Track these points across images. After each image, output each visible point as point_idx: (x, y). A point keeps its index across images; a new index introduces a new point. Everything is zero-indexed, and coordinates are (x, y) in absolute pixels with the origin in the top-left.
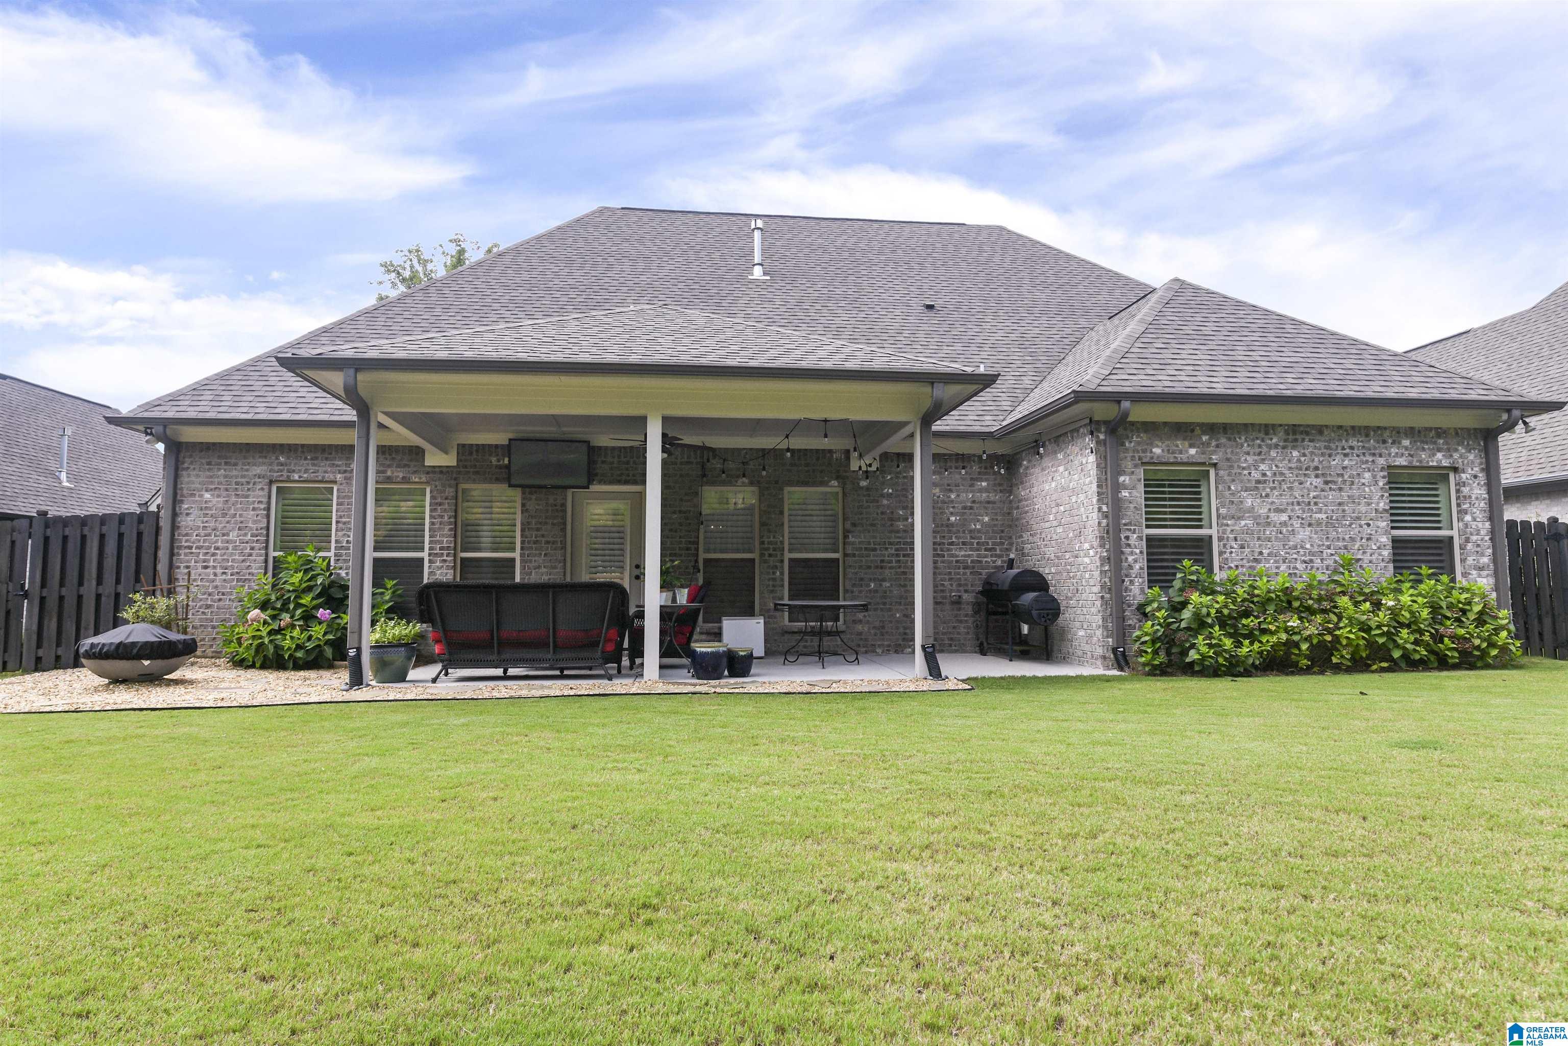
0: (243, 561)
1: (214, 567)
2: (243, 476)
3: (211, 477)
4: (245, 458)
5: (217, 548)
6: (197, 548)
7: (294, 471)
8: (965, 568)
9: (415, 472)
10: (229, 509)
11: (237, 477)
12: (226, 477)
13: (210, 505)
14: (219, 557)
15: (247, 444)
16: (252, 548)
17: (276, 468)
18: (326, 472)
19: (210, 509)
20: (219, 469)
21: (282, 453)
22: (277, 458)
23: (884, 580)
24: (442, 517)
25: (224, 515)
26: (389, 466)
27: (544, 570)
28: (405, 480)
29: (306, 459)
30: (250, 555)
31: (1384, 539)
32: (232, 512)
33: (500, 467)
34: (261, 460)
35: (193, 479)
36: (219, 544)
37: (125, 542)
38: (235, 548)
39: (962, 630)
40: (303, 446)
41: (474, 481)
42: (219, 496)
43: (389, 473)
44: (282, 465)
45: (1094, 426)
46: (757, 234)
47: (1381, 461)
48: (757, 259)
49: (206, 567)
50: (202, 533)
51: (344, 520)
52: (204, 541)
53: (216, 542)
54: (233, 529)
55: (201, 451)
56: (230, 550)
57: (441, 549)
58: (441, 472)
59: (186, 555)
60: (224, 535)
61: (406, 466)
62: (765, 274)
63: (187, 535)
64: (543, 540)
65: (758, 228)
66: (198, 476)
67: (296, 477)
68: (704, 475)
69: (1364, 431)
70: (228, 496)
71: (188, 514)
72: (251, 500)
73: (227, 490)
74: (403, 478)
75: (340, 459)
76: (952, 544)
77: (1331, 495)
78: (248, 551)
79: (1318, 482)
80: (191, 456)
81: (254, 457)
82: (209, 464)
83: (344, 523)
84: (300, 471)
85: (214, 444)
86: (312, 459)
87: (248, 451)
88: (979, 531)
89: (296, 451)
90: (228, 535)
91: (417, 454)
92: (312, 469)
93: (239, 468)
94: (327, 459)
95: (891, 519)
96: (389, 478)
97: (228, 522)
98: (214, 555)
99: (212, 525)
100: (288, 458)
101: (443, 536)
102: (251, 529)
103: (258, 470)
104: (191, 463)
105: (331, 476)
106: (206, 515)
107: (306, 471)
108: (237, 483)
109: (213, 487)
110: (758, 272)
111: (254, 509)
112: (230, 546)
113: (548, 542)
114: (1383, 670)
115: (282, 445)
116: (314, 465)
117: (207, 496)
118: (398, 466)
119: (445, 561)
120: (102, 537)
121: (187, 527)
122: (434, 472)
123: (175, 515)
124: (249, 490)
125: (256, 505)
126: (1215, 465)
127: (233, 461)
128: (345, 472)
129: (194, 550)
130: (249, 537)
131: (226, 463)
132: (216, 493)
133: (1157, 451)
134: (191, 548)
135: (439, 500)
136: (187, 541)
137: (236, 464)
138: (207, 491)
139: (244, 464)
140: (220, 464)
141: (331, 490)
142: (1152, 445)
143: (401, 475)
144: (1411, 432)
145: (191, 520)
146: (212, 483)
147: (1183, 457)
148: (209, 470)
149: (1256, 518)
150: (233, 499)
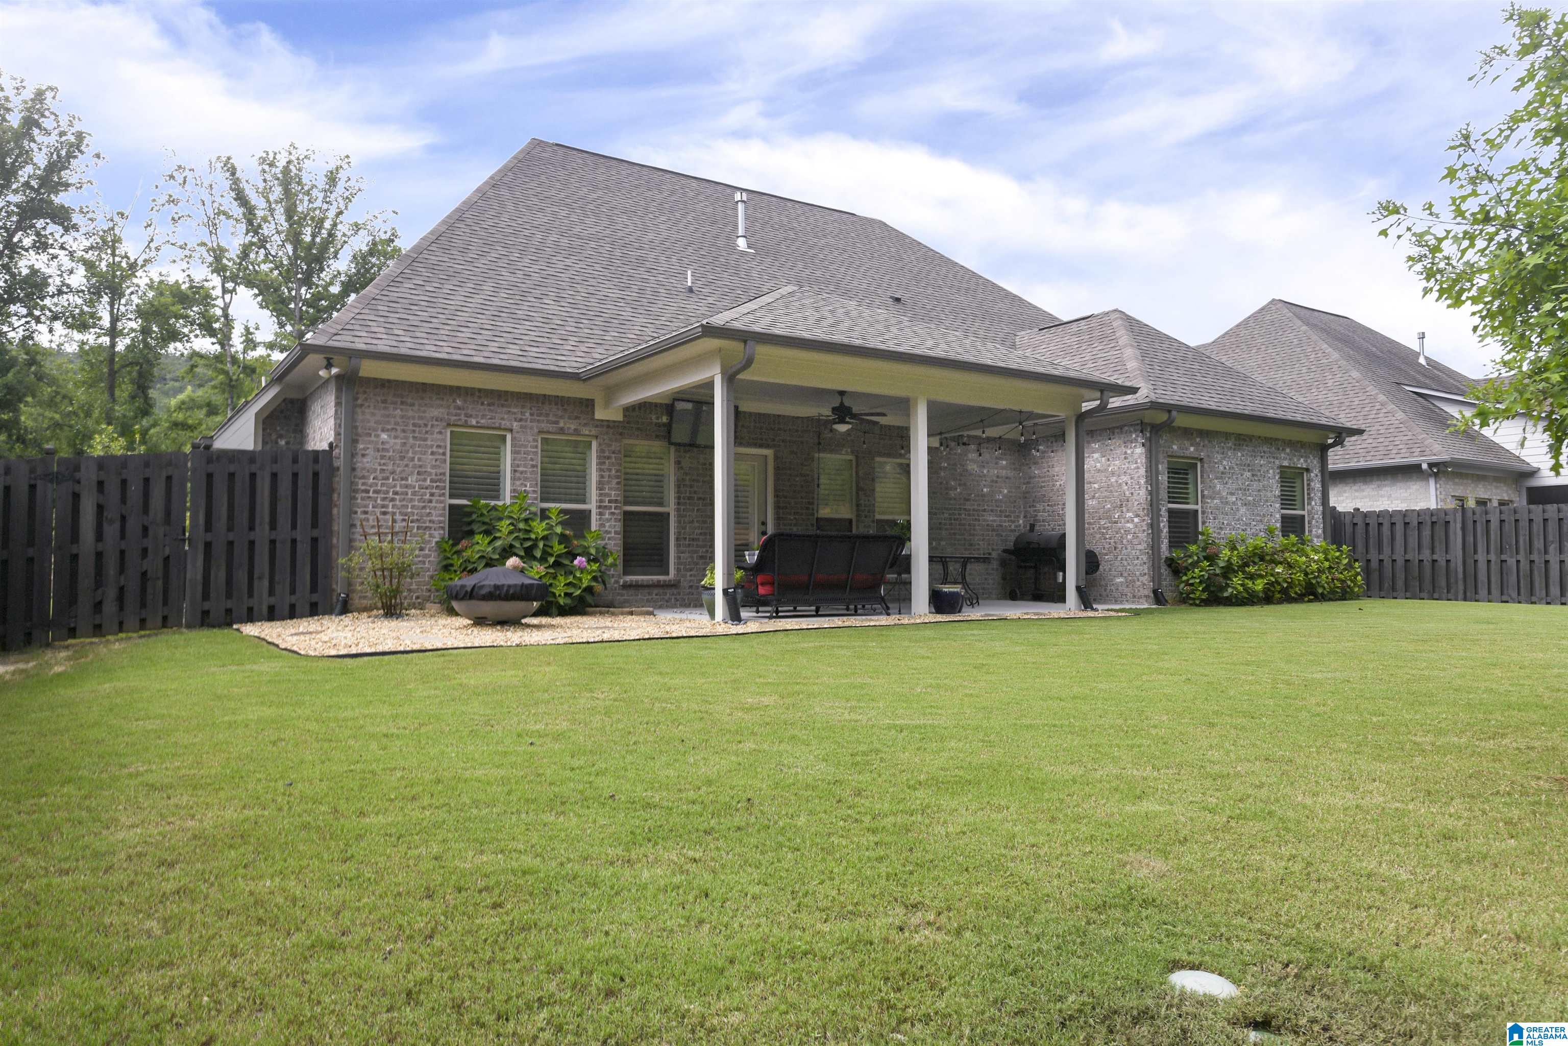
0: (424, 507)
1: (394, 514)
2: (421, 418)
3: (388, 416)
4: (422, 399)
5: (396, 493)
6: (375, 492)
7: (471, 416)
8: (993, 530)
9: (585, 425)
10: (407, 452)
11: (414, 418)
12: (402, 417)
13: (387, 446)
14: (398, 503)
15: (424, 384)
16: (432, 495)
17: (454, 412)
18: (503, 419)
19: (387, 450)
20: (395, 409)
21: (459, 395)
22: (454, 401)
23: (941, 539)
24: (610, 470)
25: (402, 458)
26: (561, 417)
27: (697, 525)
28: (577, 432)
29: (482, 404)
30: (430, 501)
31: (1278, 516)
32: (410, 455)
33: (658, 425)
34: (438, 402)
35: (368, 416)
36: (398, 489)
37: (300, 483)
38: (414, 494)
39: (991, 581)
40: (480, 390)
41: (637, 437)
42: (396, 437)
43: (561, 425)
44: (459, 408)
45: (1142, 426)
46: (741, 206)
47: (1277, 462)
48: (741, 232)
49: (384, 513)
50: (380, 476)
51: (521, 469)
52: (382, 485)
53: (395, 486)
54: (412, 473)
55: (376, 387)
56: (409, 496)
57: (610, 501)
58: (608, 427)
59: (363, 499)
60: (402, 479)
61: (577, 418)
62: (749, 247)
63: (363, 477)
64: (696, 496)
65: (742, 201)
66: (373, 414)
67: (474, 422)
68: (819, 444)
69: (1269, 441)
70: (406, 438)
71: (363, 455)
72: (429, 443)
73: (404, 431)
74: (575, 430)
75: (516, 406)
76: (984, 510)
77: (1255, 484)
78: (428, 497)
79: (1248, 474)
80: (365, 392)
81: (431, 398)
82: (384, 401)
83: (522, 473)
84: (477, 416)
85: (389, 381)
86: (489, 405)
87: (424, 391)
88: (1001, 501)
89: (472, 395)
90: (407, 479)
91: (587, 406)
92: (489, 415)
93: (416, 408)
94: (503, 406)
95: (947, 489)
96: (562, 429)
97: (407, 466)
98: (393, 500)
99: (390, 467)
100: (465, 401)
101: (610, 489)
102: (430, 474)
103: (436, 412)
104: (366, 399)
105: (505, 424)
106: (382, 457)
107: (483, 417)
108: (414, 425)
109: (389, 427)
110: (742, 243)
111: (433, 453)
112: (410, 492)
113: (699, 499)
114: (1310, 601)
115: (459, 388)
116: (490, 410)
117: (384, 436)
118: (570, 418)
119: (613, 514)
120: (274, 476)
121: (364, 469)
122: (602, 426)
123: (352, 454)
124: (427, 432)
125: (434, 449)
126: (1201, 460)
127: (409, 401)
128: (521, 420)
129: (371, 494)
130: (428, 482)
131: (402, 403)
132: (393, 434)
133: (1175, 447)
134: (367, 491)
135: (607, 454)
136: (363, 484)
137: (413, 405)
138: (383, 431)
139: (420, 405)
140: (395, 403)
141: (504, 438)
142: (1173, 443)
143: (573, 427)
144: (1291, 444)
145: (368, 461)
146: (389, 422)
147: (1187, 453)
148: (385, 408)
149: (1221, 498)
150: (411, 441)
